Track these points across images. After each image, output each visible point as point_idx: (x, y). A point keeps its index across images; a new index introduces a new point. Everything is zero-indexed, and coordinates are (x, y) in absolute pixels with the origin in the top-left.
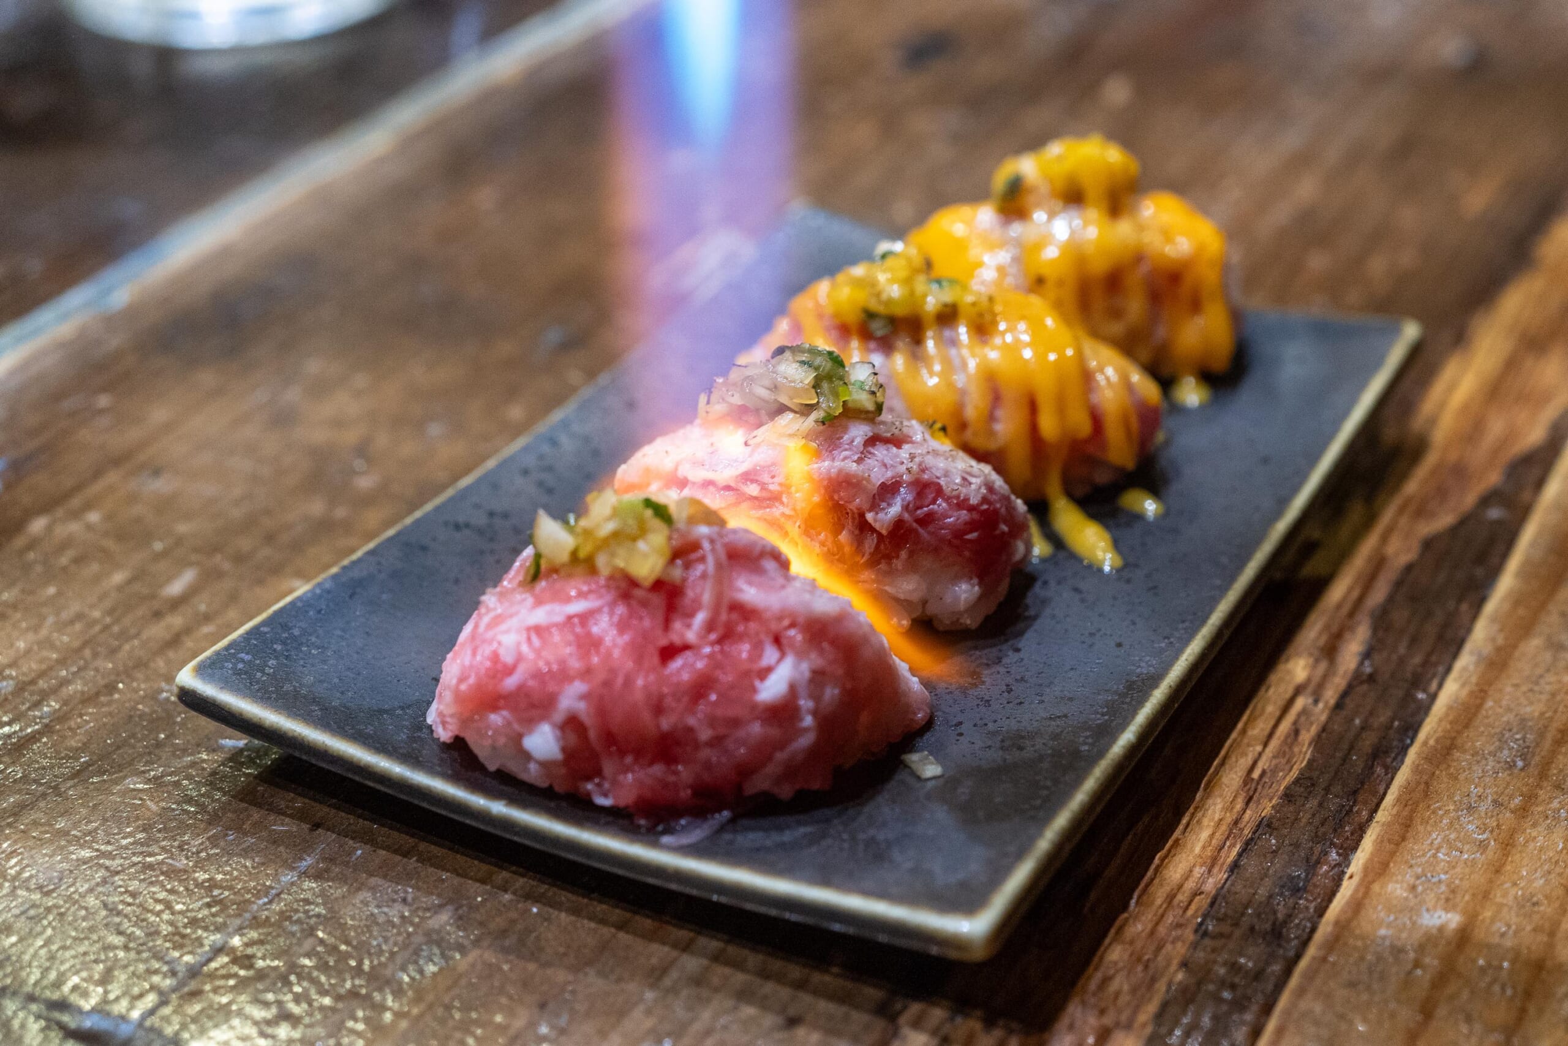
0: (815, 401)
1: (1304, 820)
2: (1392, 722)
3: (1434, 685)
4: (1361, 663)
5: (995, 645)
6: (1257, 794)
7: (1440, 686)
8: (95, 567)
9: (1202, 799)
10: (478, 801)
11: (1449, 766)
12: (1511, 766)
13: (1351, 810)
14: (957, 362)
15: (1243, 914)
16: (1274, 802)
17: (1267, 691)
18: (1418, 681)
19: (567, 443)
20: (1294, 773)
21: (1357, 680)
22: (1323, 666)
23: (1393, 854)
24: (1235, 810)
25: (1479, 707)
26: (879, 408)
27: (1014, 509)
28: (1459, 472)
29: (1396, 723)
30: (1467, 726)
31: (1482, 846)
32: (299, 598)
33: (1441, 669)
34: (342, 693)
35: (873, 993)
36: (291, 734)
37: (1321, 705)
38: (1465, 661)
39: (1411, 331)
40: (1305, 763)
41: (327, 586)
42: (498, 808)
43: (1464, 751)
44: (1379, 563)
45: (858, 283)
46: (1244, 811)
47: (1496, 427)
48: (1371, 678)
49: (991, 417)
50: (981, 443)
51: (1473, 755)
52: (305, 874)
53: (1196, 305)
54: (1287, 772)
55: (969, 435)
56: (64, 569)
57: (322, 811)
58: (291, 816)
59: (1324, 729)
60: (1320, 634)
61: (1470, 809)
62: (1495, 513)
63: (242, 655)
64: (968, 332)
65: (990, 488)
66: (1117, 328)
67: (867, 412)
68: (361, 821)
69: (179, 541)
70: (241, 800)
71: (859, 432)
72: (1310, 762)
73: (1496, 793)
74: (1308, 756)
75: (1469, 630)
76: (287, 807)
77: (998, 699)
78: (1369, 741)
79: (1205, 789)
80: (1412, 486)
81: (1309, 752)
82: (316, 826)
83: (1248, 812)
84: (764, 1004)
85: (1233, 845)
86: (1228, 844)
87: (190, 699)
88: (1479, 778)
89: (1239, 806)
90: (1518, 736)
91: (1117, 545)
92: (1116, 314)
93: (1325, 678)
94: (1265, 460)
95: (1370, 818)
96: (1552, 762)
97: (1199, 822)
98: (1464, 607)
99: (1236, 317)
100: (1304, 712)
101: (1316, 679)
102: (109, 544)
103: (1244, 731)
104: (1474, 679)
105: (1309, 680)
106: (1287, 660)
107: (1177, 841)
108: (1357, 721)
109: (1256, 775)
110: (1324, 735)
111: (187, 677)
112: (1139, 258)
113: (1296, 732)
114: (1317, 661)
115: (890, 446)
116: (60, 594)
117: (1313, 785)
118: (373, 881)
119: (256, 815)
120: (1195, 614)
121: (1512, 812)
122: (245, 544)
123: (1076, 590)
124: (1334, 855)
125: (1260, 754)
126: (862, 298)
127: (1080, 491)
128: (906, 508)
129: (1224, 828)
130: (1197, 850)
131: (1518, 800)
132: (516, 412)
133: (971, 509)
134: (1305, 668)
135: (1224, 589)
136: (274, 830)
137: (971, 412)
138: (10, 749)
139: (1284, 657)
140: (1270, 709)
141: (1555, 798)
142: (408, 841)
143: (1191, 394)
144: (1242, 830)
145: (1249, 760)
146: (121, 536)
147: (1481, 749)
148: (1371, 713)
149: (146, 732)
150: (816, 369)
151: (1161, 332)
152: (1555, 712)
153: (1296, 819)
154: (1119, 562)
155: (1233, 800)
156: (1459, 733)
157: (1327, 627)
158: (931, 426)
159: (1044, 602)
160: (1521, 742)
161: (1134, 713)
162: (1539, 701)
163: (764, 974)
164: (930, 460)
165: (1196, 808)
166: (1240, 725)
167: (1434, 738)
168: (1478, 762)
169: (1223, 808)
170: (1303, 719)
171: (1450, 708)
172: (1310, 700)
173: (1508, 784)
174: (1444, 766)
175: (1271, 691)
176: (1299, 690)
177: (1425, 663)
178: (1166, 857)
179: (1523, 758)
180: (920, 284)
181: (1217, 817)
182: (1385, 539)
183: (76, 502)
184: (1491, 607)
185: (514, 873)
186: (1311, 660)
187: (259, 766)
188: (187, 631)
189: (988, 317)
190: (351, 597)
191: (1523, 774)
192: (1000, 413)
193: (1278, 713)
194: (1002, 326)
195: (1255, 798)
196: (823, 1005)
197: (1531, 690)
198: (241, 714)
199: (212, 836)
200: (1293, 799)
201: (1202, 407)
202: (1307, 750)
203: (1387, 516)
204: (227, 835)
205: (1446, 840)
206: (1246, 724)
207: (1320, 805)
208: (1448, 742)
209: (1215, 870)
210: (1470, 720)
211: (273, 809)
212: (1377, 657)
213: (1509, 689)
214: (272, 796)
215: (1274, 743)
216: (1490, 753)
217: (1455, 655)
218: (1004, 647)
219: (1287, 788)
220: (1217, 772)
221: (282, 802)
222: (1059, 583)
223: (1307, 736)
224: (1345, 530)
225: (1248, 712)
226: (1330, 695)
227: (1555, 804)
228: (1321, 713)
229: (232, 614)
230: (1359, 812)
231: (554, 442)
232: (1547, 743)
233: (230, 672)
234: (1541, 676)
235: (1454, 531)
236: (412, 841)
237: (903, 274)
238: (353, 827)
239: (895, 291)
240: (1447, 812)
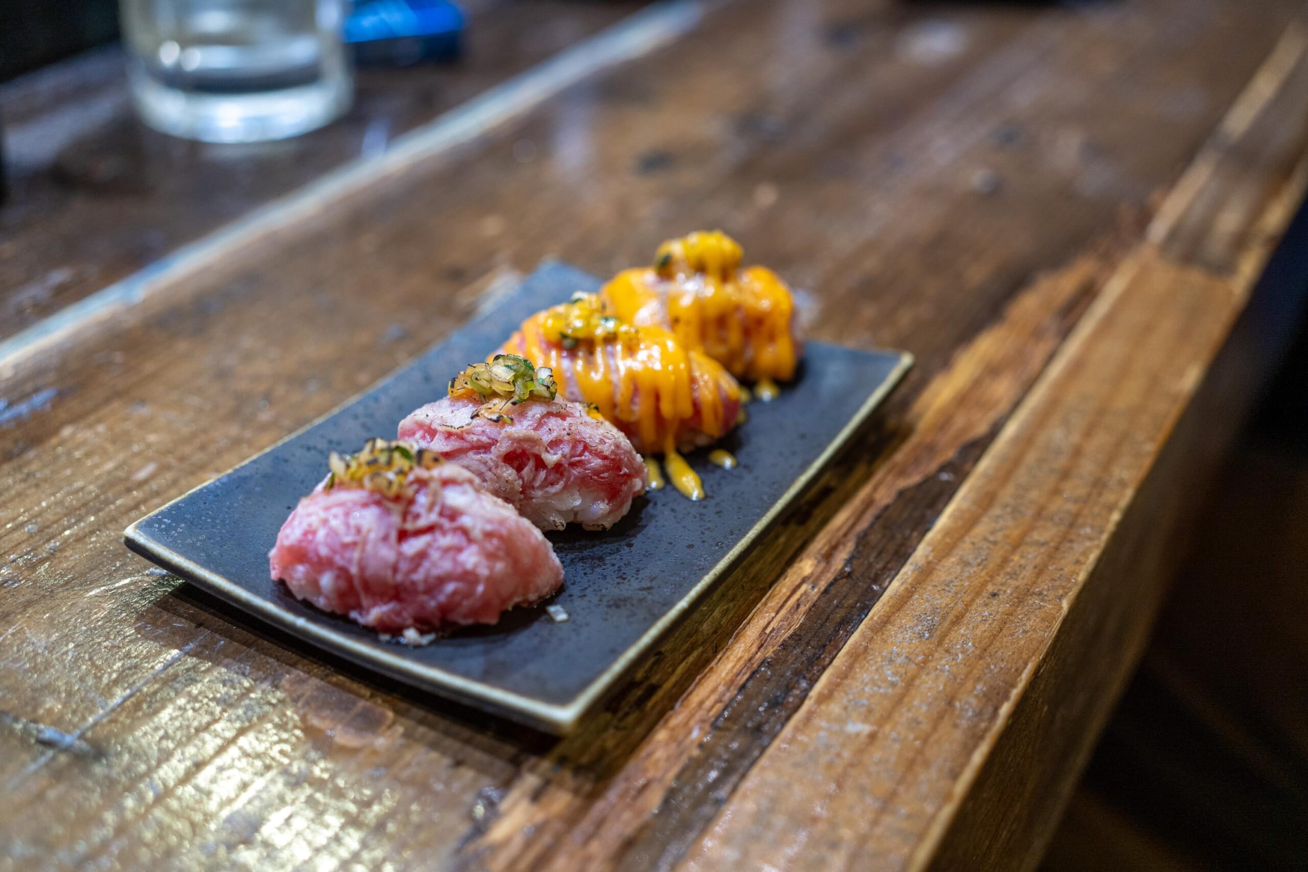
0: (513, 390)
1: (790, 661)
2: (856, 604)
3: (887, 583)
4: (845, 565)
5: (617, 541)
6: (766, 643)
7: (890, 582)
8: (96, 459)
9: (732, 644)
10: (289, 617)
11: (883, 634)
12: (921, 636)
13: (820, 657)
14: (613, 368)
15: (741, 716)
16: (775, 648)
17: (785, 579)
18: (876, 579)
19: (384, 400)
20: (791, 631)
21: (842, 576)
22: (823, 565)
23: (838, 685)
24: (751, 652)
25: (910, 597)
26: (553, 396)
27: (634, 459)
28: (931, 449)
29: (859, 604)
30: (899, 610)
31: (893, 685)
32: (206, 488)
33: (893, 572)
34: (221, 546)
35: (510, 750)
36: (186, 569)
37: (816, 590)
38: (908, 570)
39: (906, 360)
40: (798, 625)
41: (224, 480)
42: (301, 622)
43: (894, 626)
44: (869, 503)
45: (558, 316)
46: (757, 653)
47: (959, 421)
48: (849, 575)
49: (632, 401)
50: (624, 417)
51: (899, 628)
52: (187, 654)
53: (772, 338)
54: (787, 630)
55: (617, 412)
56: (79, 460)
57: (205, 616)
58: (186, 618)
59: (814, 605)
60: (825, 545)
61: (891, 661)
62: (945, 477)
63: (166, 520)
64: (622, 350)
65: (618, 446)
66: (721, 350)
67: (545, 398)
68: (226, 623)
69: (149, 446)
70: (158, 607)
71: (537, 411)
72: (802, 625)
73: (908, 652)
74: (801, 621)
75: (914, 549)
76: (185, 612)
77: (611, 575)
78: (840, 614)
79: (735, 638)
80: (899, 457)
81: (802, 619)
82: (200, 625)
83: (759, 653)
84: (444, 752)
85: (745, 673)
86: (744, 671)
87: (131, 544)
88: (900, 642)
89: (754, 649)
90: (929, 618)
91: (703, 485)
92: (723, 341)
93: (823, 572)
94: (803, 436)
95: (831, 662)
96: (947, 636)
97: (728, 658)
98: (915, 534)
99: (798, 346)
100: (805, 593)
101: (816, 574)
102: (109, 447)
103: (766, 604)
104: (909, 581)
105: (812, 574)
106: (801, 561)
107: (712, 669)
108: (835, 602)
109: (768, 631)
110: (813, 609)
111: (130, 531)
112: (737, 308)
113: (798, 606)
114: (819, 562)
115: (559, 419)
116: (73, 474)
117: (800, 640)
118: (226, 661)
119: (166, 616)
120: (740, 530)
121: (916, 664)
122: (187, 450)
123: (673, 510)
124: (804, 684)
125: (773, 618)
126: (560, 326)
127: (686, 449)
128: (564, 456)
129: (742, 662)
130: (723, 674)
131: (920, 658)
132: (363, 378)
133: (605, 458)
134: (811, 566)
135: (760, 516)
136: (175, 626)
137: (619, 398)
138: (29, 567)
139: (799, 559)
140: (784, 590)
141: (945, 658)
142: (252, 637)
143: (767, 393)
144: (753, 664)
145: (766, 621)
146: (114, 441)
147: (904, 624)
148: (845, 597)
149: (110, 562)
150: (515, 371)
151: (749, 353)
152: (956, 604)
153: (785, 660)
154: (702, 495)
155: (751, 645)
156: (893, 613)
157: (829, 541)
158: (589, 406)
159: (652, 517)
160: (931, 621)
161: (690, 589)
162: (947, 597)
163: (447, 733)
164: (582, 428)
165: (727, 650)
166: (764, 600)
167: (878, 615)
168: (902, 632)
169: (744, 650)
170: (804, 597)
171: (891, 598)
172: (810, 587)
173: (917, 647)
174: (880, 633)
175: (787, 580)
176: (804, 580)
177: (884, 568)
178: (703, 678)
179: (930, 631)
180: (595, 320)
181: (739, 655)
182: (875, 489)
183: (92, 418)
184: (930, 536)
185: (311, 661)
186: (816, 562)
187: (173, 586)
188: (144, 501)
189: (635, 342)
190: (237, 488)
191: (927, 642)
192: (637, 400)
193: (788, 594)
194: (642, 346)
195: (765, 645)
196: (479, 755)
197: (944, 590)
198: (159, 556)
199: (138, 627)
200: (786, 648)
201: (774, 400)
202: (802, 617)
203: (879, 476)
204: (146, 627)
205: (872, 680)
206: (768, 599)
207: (802, 653)
208: (886, 619)
209: (732, 688)
210: (902, 606)
211: (176, 613)
212: (855, 562)
213: (930, 588)
214: (177, 605)
215: (783, 612)
216: (909, 628)
217: (903, 565)
218: (623, 543)
219: (784, 641)
220: (744, 628)
221: (182, 609)
222: (664, 505)
223: (803, 609)
224: (851, 482)
225: (770, 592)
226: (823, 585)
227: (943, 662)
228: (815, 594)
229: (173, 492)
230: (824, 659)
231: (376, 400)
232: (946, 624)
233: (156, 530)
234: (952, 581)
235: (919, 486)
236: (254, 638)
237: (586, 313)
238: (221, 627)
239: (578, 324)
240: (876, 662)
